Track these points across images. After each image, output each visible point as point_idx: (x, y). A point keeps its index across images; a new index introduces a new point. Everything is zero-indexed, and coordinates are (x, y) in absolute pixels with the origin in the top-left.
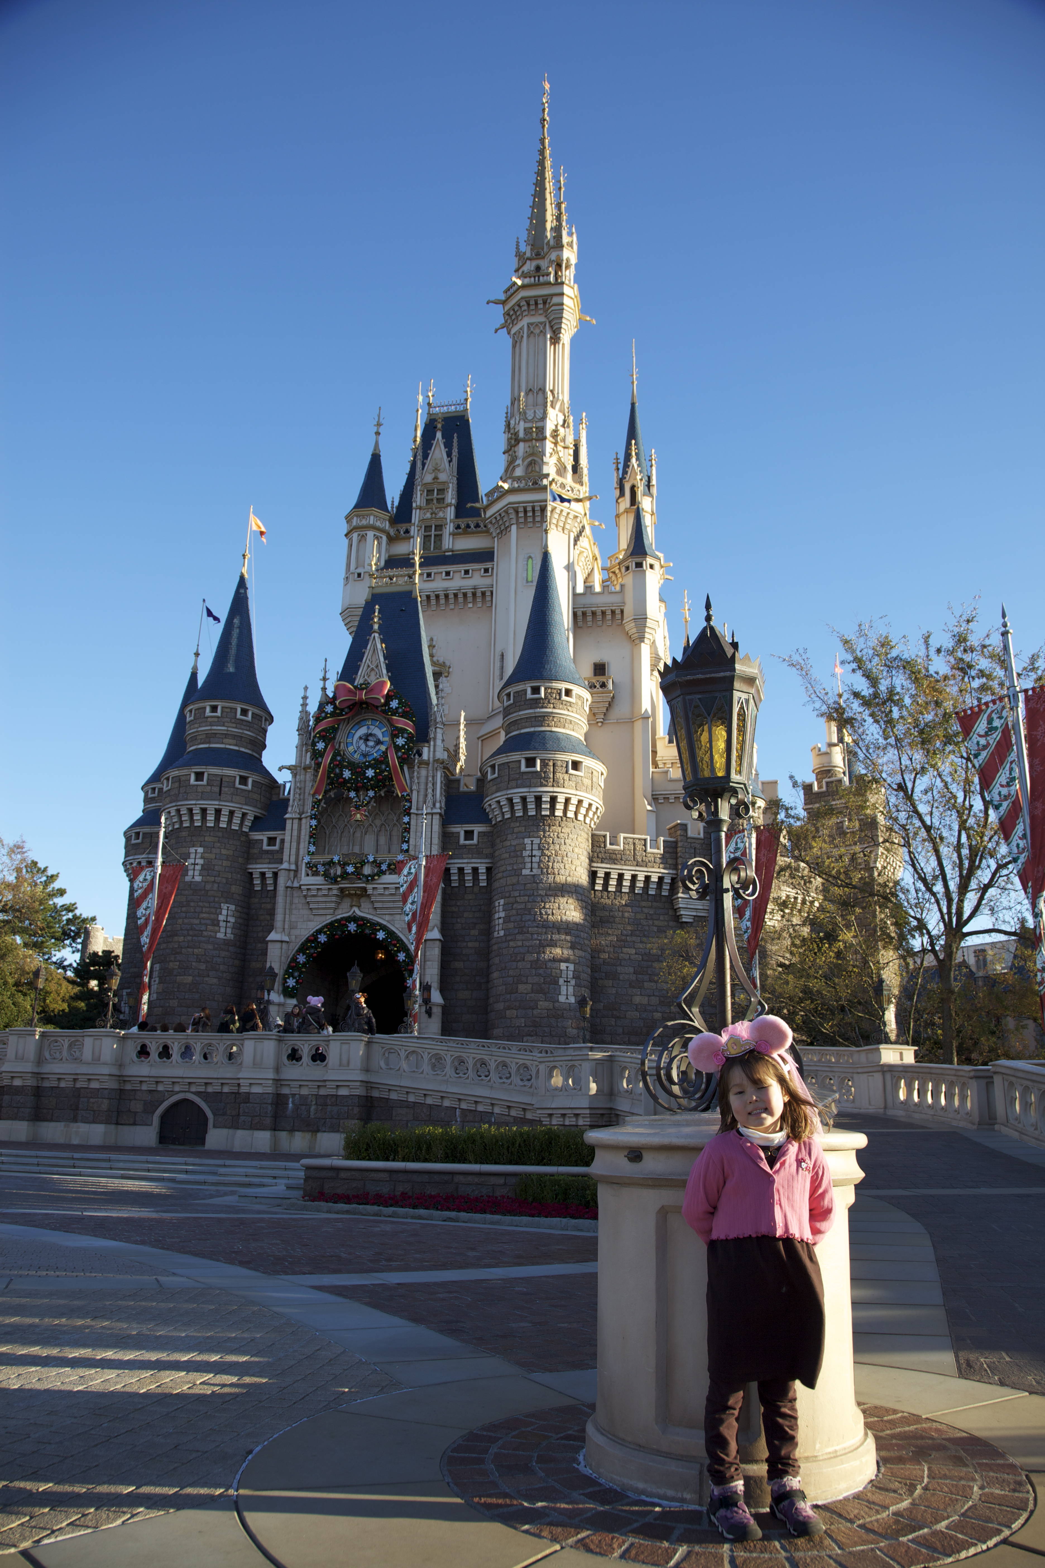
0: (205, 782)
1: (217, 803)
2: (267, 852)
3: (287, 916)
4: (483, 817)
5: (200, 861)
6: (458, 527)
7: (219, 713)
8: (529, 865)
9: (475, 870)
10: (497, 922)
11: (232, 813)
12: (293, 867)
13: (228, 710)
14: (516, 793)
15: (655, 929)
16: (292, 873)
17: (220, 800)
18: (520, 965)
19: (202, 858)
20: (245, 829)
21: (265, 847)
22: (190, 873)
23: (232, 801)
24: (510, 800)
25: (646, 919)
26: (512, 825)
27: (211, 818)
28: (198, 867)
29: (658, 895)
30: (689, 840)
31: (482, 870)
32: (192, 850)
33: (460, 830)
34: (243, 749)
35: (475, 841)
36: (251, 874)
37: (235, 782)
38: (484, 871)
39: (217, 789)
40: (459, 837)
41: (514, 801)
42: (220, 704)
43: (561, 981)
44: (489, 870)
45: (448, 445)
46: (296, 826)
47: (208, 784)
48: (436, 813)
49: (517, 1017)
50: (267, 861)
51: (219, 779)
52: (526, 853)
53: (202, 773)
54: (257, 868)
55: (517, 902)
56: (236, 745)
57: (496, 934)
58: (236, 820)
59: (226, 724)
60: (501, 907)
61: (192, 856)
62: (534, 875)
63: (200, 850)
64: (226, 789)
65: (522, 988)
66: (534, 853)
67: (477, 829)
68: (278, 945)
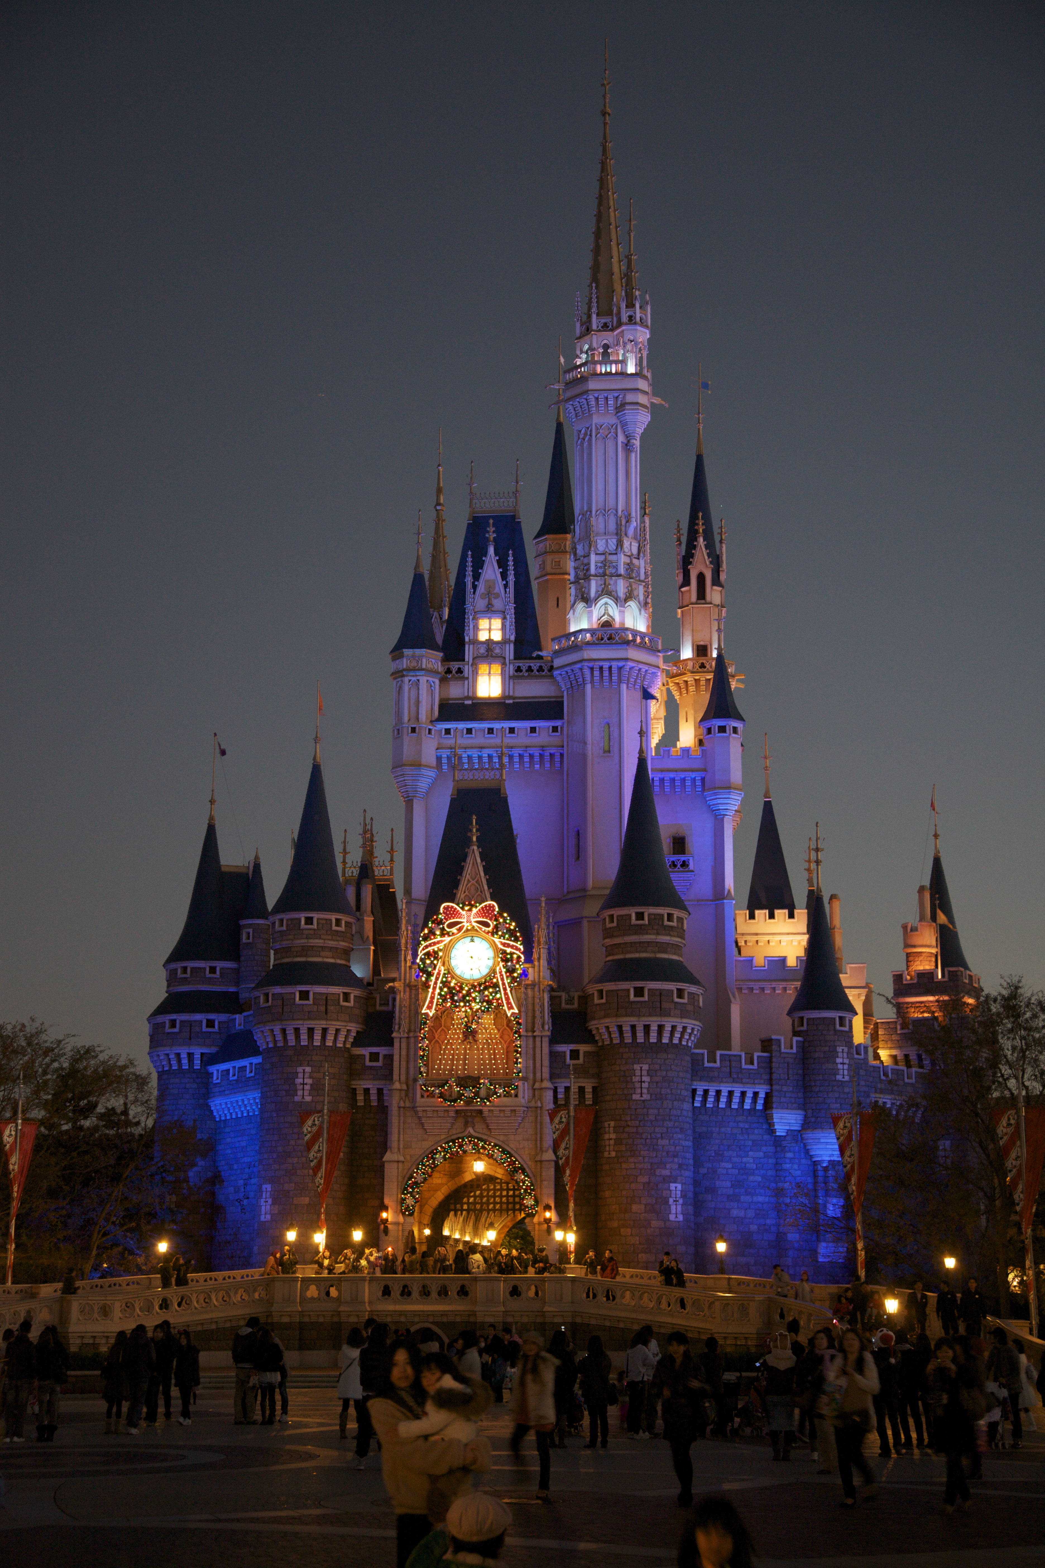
0: (311, 1002)
1: (324, 1022)
2: (371, 1068)
3: (402, 1136)
4: (589, 1037)
5: (309, 1081)
6: (519, 669)
7: (315, 926)
8: (639, 1091)
9: (582, 1090)
10: (607, 1142)
11: (338, 1031)
12: (404, 1087)
13: (324, 922)
14: (627, 1022)
15: (750, 1143)
16: (403, 1093)
17: (327, 1019)
18: (633, 1186)
19: (310, 1077)
20: (348, 1046)
21: (368, 1063)
22: (300, 1093)
23: (338, 1020)
24: (620, 1027)
25: (742, 1133)
26: (621, 1050)
27: (317, 1037)
28: (307, 1087)
29: (753, 1109)
30: (783, 1055)
31: (589, 1090)
32: (300, 1069)
33: (565, 1049)
34: (339, 961)
35: (581, 1061)
36: (355, 1089)
37: (339, 999)
38: (591, 1090)
39: (323, 1008)
40: (565, 1056)
41: (624, 1029)
42: (316, 916)
43: (671, 1201)
44: (594, 1089)
45: (502, 564)
46: (404, 1045)
47: (314, 1003)
48: (545, 1036)
49: (632, 1235)
50: (371, 1077)
51: (324, 998)
52: (636, 1079)
53: (308, 992)
54: (361, 1085)
55: (628, 1126)
56: (333, 957)
57: (606, 1154)
58: (341, 1038)
59: (322, 937)
60: (611, 1129)
61: (301, 1075)
62: (644, 1101)
63: (308, 1069)
64: (332, 1008)
65: (635, 1208)
66: (644, 1078)
67: (583, 1048)
68: (395, 1165)
